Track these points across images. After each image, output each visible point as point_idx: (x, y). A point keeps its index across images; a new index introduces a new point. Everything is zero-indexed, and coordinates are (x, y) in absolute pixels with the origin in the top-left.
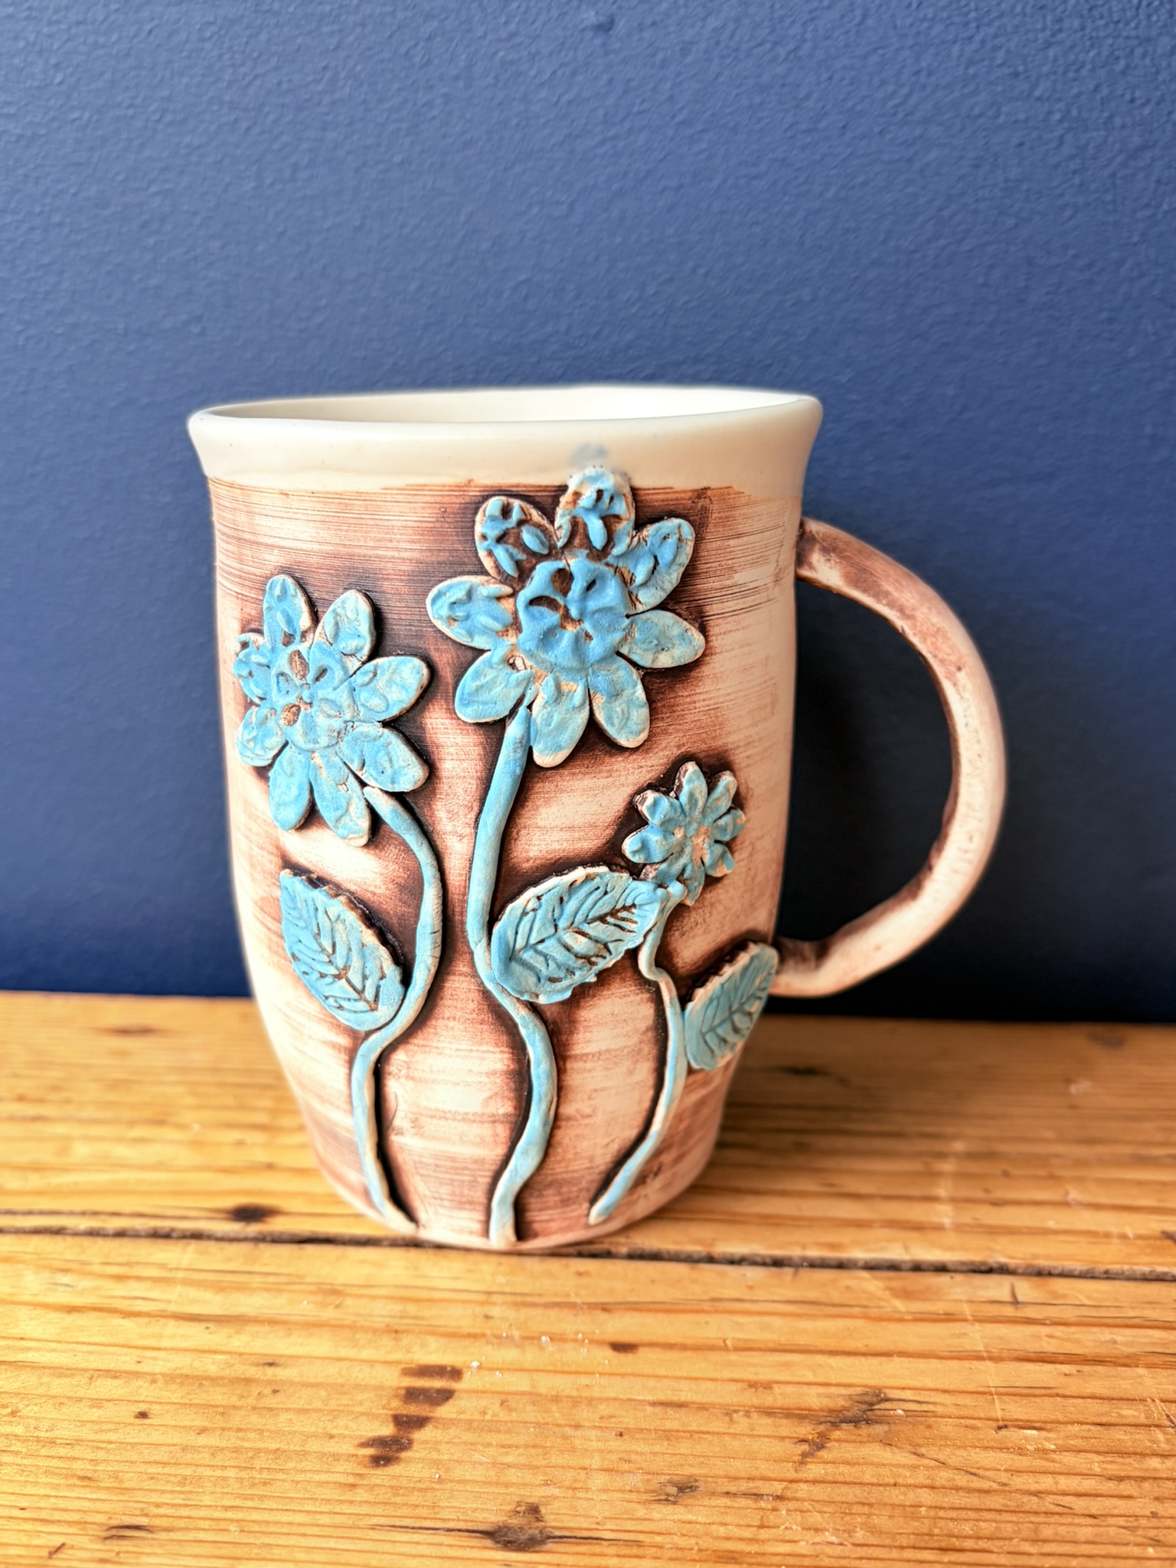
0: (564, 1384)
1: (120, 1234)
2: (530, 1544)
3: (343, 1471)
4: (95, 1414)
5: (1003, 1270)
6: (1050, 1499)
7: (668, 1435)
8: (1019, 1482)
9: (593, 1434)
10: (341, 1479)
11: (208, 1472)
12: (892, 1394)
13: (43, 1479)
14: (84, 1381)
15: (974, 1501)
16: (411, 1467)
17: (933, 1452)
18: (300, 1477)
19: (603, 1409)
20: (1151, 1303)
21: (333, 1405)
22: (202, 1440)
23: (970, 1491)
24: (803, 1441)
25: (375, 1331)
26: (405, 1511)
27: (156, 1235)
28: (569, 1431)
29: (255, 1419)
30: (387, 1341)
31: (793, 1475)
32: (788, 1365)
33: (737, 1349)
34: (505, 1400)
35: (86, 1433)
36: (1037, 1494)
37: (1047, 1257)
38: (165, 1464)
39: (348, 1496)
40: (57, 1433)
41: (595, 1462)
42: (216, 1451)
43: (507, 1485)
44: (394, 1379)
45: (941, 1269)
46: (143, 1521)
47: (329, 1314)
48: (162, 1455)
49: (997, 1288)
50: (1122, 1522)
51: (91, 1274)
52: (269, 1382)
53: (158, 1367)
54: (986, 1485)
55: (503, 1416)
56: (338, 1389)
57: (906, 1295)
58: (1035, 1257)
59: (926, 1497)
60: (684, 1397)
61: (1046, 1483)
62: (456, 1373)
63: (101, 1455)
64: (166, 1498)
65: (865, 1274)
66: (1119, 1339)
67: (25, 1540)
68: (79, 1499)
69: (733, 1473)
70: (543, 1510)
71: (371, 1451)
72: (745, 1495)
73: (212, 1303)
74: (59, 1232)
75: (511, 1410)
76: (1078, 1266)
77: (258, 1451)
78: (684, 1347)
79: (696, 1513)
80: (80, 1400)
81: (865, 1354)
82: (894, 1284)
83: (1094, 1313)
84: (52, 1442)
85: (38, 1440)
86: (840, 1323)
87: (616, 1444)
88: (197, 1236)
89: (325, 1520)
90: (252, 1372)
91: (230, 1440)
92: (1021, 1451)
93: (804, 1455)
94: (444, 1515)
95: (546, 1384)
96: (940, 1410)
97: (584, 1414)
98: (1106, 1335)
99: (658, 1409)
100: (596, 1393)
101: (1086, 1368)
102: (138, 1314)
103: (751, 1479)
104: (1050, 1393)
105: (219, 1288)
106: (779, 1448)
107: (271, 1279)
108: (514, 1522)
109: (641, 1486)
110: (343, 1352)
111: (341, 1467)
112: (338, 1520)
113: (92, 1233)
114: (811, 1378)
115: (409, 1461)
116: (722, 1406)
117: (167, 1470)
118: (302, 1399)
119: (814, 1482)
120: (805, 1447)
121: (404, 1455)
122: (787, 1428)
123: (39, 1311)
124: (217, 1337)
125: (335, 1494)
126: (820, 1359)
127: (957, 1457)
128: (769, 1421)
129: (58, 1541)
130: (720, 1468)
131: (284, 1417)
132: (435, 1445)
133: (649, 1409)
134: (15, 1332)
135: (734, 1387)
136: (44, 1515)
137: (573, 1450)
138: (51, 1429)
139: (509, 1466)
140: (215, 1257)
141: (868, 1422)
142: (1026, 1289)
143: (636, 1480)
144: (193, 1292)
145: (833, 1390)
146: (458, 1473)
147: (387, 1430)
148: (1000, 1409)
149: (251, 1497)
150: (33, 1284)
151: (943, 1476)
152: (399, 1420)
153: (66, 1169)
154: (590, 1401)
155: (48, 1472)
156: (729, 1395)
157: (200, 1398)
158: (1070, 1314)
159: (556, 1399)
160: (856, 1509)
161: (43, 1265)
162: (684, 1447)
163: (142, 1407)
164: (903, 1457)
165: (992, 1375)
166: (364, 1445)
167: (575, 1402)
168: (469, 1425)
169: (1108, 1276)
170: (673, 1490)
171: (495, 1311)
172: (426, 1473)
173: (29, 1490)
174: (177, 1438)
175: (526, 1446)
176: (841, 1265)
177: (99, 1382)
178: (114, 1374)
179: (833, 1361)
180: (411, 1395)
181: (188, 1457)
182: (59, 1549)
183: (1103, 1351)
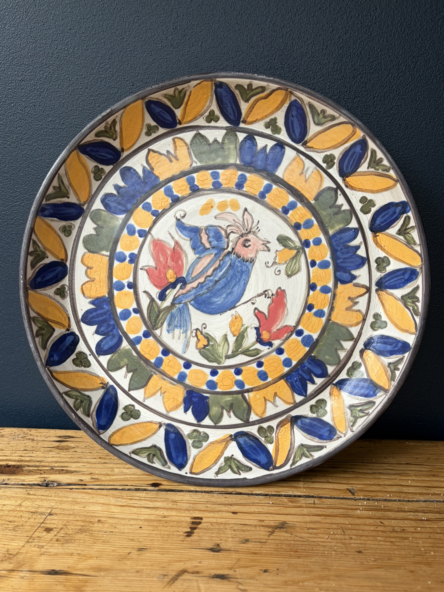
0: (223, 521)
1: (129, 490)
2: (218, 551)
3: (181, 538)
4: (131, 527)
5: (313, 497)
6: (316, 542)
7: (243, 531)
8: (310, 539)
9: (229, 530)
10: (181, 539)
11: (155, 538)
12: (288, 522)
13: (124, 540)
14: (128, 521)
15: (302, 543)
16: (194, 537)
17: (295, 534)
18: (173, 539)
19: (231, 525)
20: (342, 504)
21: (178, 525)
22: (153, 532)
23: (301, 541)
24: (270, 532)
25: (185, 510)
26: (194, 545)
27: (137, 490)
28: (225, 530)
29: (163, 528)
30: (187, 512)
31: (267, 538)
32: (267, 516)
33: (257, 513)
34: (212, 524)
35: (130, 531)
36: (314, 542)
37: (322, 494)
38: (147, 537)
39: (183, 542)
40: (125, 531)
41: (230, 536)
42: (156, 534)
43: (213, 540)
44: (189, 520)
45: (300, 496)
46: (145, 548)
47: (175, 507)
48: (146, 535)
49: (311, 501)
50: (329, 547)
51: (124, 498)
52: (164, 521)
53: (142, 518)
54: (304, 540)
55: (211, 527)
56: (178, 522)
57: (292, 502)
58: (319, 494)
59: (293, 542)
60: (247, 523)
61: (316, 540)
62: (201, 519)
63: (134, 535)
64: (148, 543)
65: (284, 498)
66: (334, 511)
67: (123, 551)
68: (132, 544)
69: (256, 538)
70: (220, 545)
71: (186, 534)
72: (258, 542)
73: (151, 505)
74: (116, 489)
75: (213, 526)
76: (328, 496)
77: (164, 534)
78: (247, 513)
79: (249, 545)
80: (128, 525)
81: (283, 514)
82: (290, 500)
83: (330, 506)
84: (124, 533)
85: (121, 532)
86: (278, 508)
87: (234, 532)
88: (145, 490)
89: (179, 547)
90: (161, 519)
91: (159, 532)
92: (311, 534)
93: (270, 534)
94: (202, 546)
95: (220, 521)
96: (297, 525)
97: (227, 526)
98: (332, 510)
99: (242, 526)
100: (229, 522)
101: (326, 517)
102: (136, 507)
103: (259, 539)
104: (319, 522)
105: (152, 501)
106: (265, 533)
107: (162, 499)
108: (215, 547)
109: (239, 540)
110: (179, 515)
111: (181, 537)
112: (181, 547)
113: (122, 490)
114: (272, 519)
115: (194, 536)
116: (254, 525)
117: (148, 538)
118: (172, 524)
119: (271, 540)
120: (270, 533)
121: (193, 535)
122: (267, 529)
123: (115, 507)
124: (153, 512)
125: (180, 542)
126: (274, 515)
127: (299, 535)
128: (263, 528)
129: (129, 551)
130: (254, 537)
131: (168, 528)
132: (199, 533)
133: (240, 526)
134: (112, 511)
135: (257, 521)
136: (126, 547)
137: (225, 534)
138: (123, 530)
139: (213, 537)
140: (150, 495)
141: (283, 528)
142: (317, 501)
143: (237, 539)
144: (146, 502)
145: (276, 522)
146: (203, 538)
147: (189, 530)
148: (308, 526)
149: (164, 543)
150: (112, 501)
151: (296, 538)
152: (191, 528)
153: (114, 475)
154: (228, 524)
155: (125, 539)
156: (255, 523)
157: (151, 524)
158: (325, 506)
159: (222, 523)
160: (279, 544)
161: (114, 496)
162: (247, 533)
163: (140, 526)
164: (289, 535)
165: (308, 519)
166: (185, 533)
167: (225, 524)
168: (205, 529)
169: (334, 498)
170: (245, 541)
171: (208, 506)
172: (198, 538)
173: (122, 542)
174: (148, 532)
175: (216, 533)
176: (279, 496)
177: (131, 521)
178: (134, 519)
179: (276, 516)
180: (193, 523)
181: (151, 535)
182: (129, 553)
183: (330, 514)
